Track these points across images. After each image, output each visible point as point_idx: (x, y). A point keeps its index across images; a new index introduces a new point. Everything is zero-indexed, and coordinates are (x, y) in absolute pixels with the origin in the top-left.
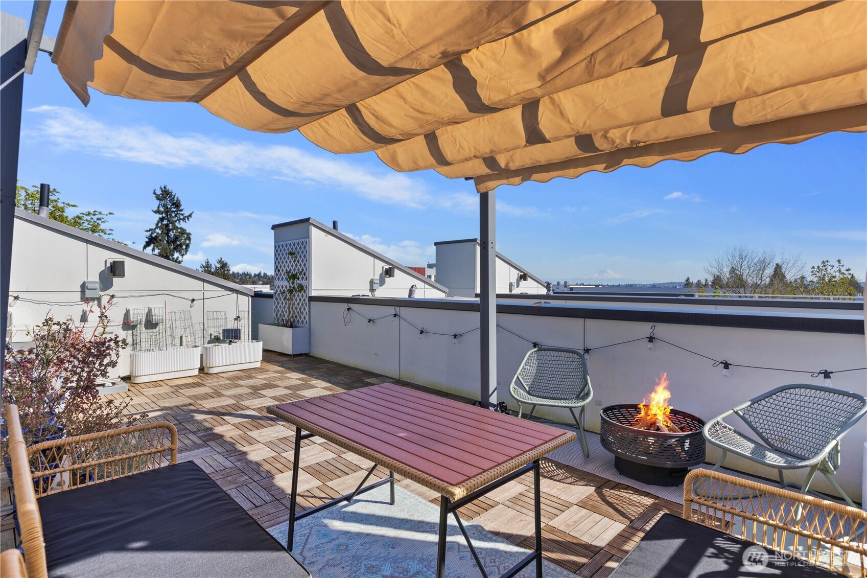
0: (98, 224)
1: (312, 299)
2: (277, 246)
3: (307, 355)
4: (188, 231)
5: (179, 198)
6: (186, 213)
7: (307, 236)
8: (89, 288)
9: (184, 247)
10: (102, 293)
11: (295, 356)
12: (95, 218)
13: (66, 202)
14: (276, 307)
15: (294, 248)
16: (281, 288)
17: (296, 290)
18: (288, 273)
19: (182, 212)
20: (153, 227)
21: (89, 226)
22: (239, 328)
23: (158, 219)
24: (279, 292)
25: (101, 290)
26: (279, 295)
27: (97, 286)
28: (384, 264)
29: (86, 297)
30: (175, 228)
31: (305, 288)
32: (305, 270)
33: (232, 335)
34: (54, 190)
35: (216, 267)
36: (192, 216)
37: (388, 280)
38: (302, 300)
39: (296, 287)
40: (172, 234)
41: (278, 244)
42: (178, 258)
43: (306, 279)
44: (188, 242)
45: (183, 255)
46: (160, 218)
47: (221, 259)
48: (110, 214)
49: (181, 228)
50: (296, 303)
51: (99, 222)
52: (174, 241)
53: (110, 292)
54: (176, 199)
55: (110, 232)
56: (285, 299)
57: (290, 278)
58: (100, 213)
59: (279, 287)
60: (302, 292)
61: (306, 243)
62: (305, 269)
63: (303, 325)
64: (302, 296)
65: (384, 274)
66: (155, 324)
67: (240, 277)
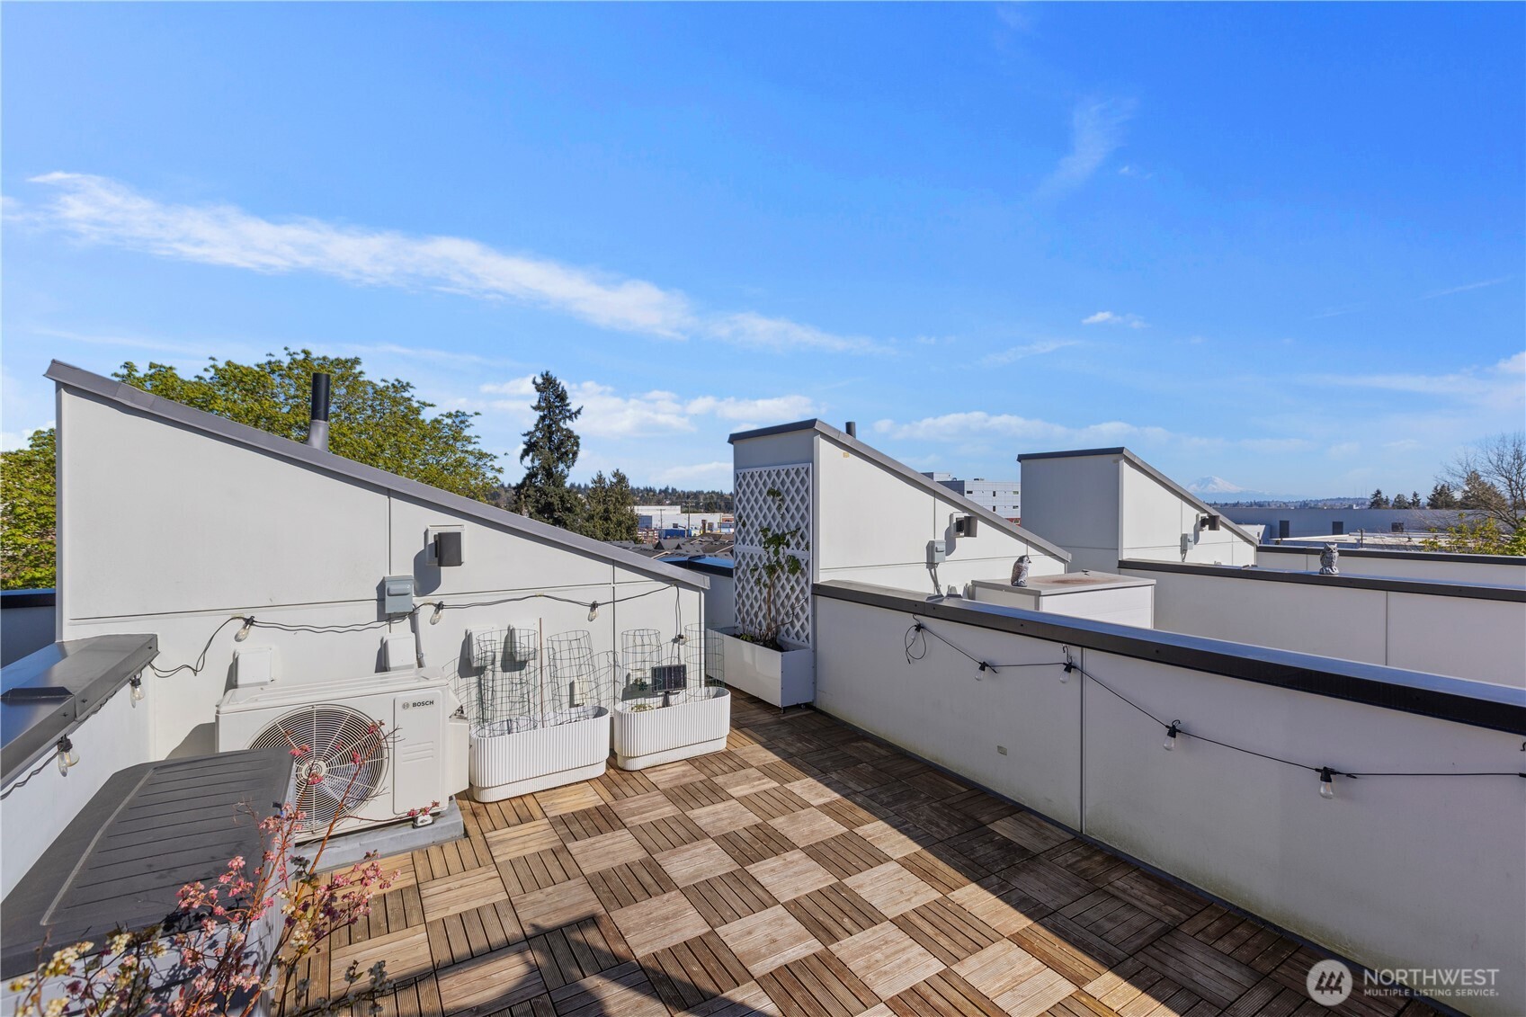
0: (461, 428)
1: (820, 590)
2: (741, 476)
3: (809, 706)
4: (576, 433)
5: (565, 388)
6: (573, 408)
7: (810, 458)
8: (391, 592)
9: (571, 456)
10: (417, 601)
11: (787, 710)
12: (457, 420)
13: (422, 400)
14: (739, 595)
15: (778, 482)
16: (748, 559)
17: (782, 568)
18: (765, 531)
19: (569, 408)
20: (533, 429)
21: (450, 432)
22: (683, 663)
23: (538, 417)
24: (744, 566)
25: (418, 595)
26: (744, 572)
27: (410, 587)
28: (952, 509)
29: (387, 612)
30: (560, 429)
31: (803, 566)
32: (803, 529)
33: (669, 680)
34: (408, 384)
35: (611, 482)
36: (582, 411)
37: (962, 542)
38: (798, 589)
39: (783, 561)
40: (555, 438)
41: (743, 471)
42: (563, 470)
43: (807, 548)
44: (575, 448)
45: (568, 467)
46: (541, 416)
47: (618, 470)
48: (477, 414)
49: (567, 430)
50: (783, 595)
51: (462, 425)
52: (558, 448)
53: (434, 598)
54: (560, 389)
55: (476, 440)
56: (758, 581)
57: (770, 542)
58: (464, 414)
59: (744, 556)
60: (798, 574)
61: (807, 472)
62: (803, 526)
63: (800, 643)
64: (797, 581)
65: (953, 529)
66: (520, 662)
67: (640, 495)
